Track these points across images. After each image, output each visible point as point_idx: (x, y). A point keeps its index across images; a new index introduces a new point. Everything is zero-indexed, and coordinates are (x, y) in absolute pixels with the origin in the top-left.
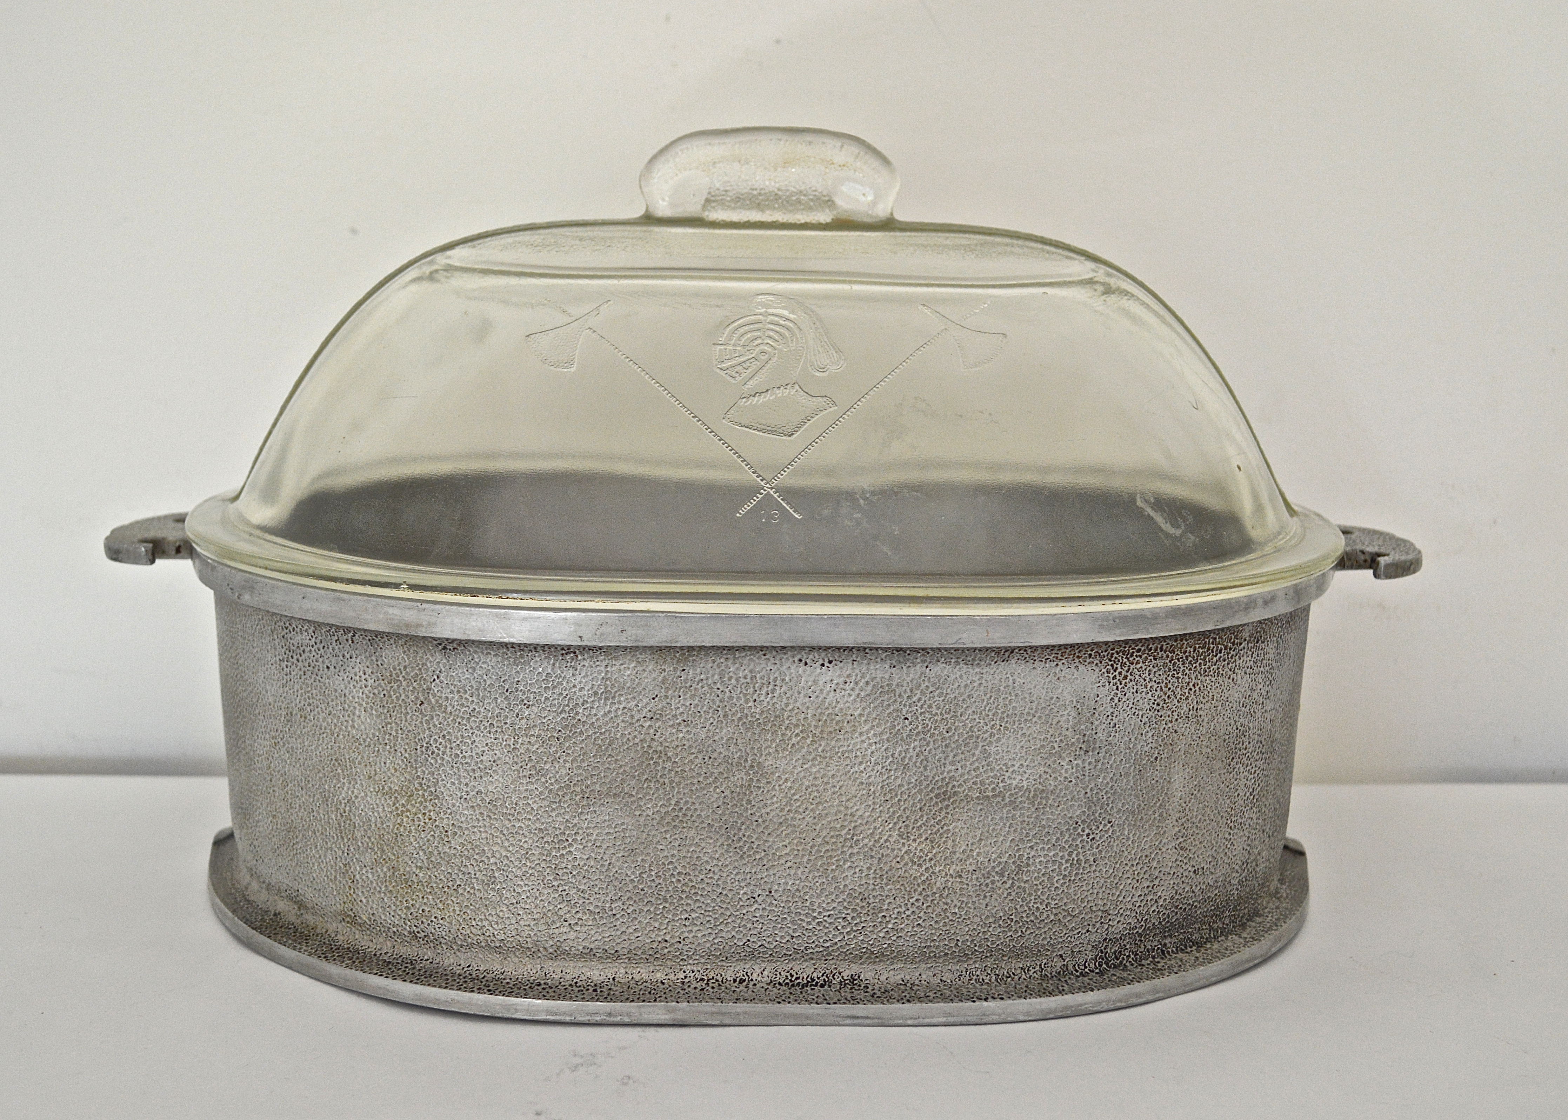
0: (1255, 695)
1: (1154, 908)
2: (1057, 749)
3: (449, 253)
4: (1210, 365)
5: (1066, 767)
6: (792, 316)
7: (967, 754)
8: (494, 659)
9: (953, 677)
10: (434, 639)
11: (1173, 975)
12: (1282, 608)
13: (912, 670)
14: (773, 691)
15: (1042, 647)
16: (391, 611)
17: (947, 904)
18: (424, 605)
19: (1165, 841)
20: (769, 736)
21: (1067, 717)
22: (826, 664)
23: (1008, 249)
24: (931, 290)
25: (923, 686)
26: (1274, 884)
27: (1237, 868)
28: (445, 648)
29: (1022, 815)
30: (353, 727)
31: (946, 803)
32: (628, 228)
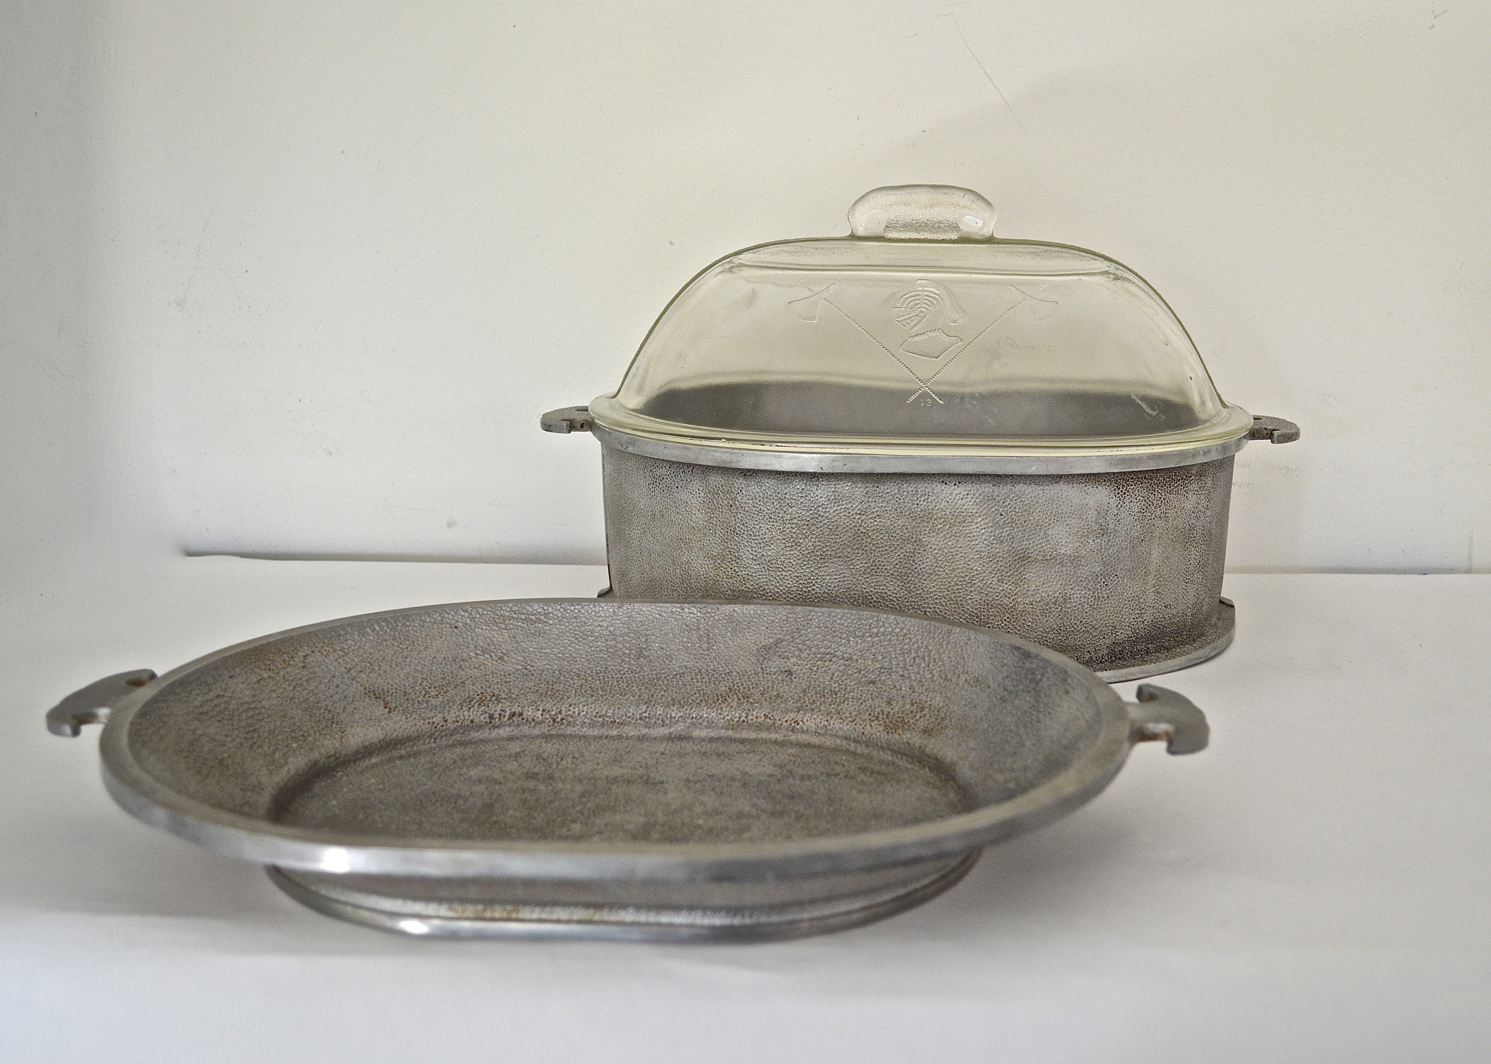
0: (1200, 506)
1: (1142, 626)
2: (1086, 533)
3: (741, 256)
4: (1176, 321)
5: (1091, 544)
6: (937, 292)
7: (1036, 535)
8: (773, 481)
9: (1028, 491)
10: (739, 469)
11: (1153, 664)
12: (1214, 456)
13: (1005, 487)
14: (928, 498)
15: (1077, 475)
16: (715, 454)
17: (1025, 620)
18: (734, 451)
19: (1148, 587)
20: (925, 524)
21: (1092, 515)
22: (957, 484)
23: (1060, 254)
24: (1015, 277)
25: (1011, 497)
26: (1214, 620)
27: (1190, 606)
28: (745, 475)
29: (1067, 570)
30: (691, 520)
31: (1024, 562)
32: (842, 242)
